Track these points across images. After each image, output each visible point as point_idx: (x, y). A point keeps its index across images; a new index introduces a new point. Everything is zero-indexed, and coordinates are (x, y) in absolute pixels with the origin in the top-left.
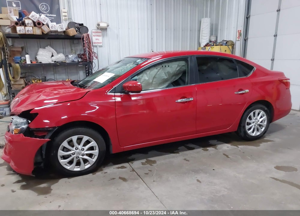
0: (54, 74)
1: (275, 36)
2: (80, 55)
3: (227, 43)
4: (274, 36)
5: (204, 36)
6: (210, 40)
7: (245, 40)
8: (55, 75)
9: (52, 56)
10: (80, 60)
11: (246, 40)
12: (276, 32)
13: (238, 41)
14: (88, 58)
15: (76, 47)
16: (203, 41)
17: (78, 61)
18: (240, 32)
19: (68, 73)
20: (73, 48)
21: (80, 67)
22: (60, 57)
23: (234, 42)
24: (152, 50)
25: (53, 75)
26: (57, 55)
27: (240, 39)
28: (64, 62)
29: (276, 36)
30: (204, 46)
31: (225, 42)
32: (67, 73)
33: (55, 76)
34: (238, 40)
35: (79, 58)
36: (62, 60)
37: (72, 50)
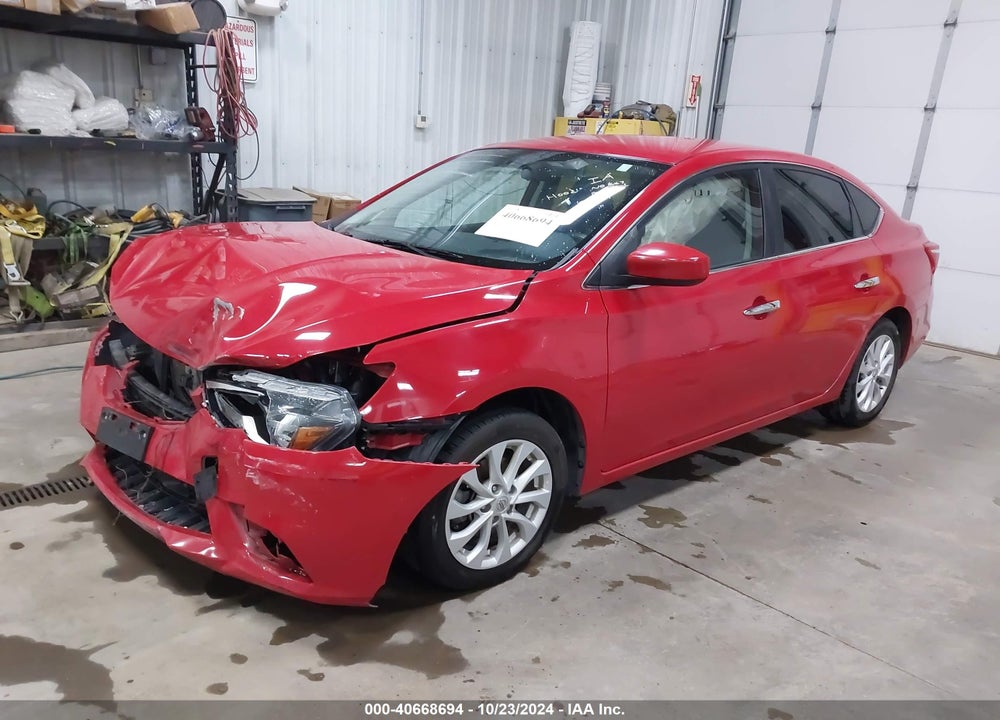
0: (65, 181)
1: (816, 108)
2: (196, 114)
3: (654, 113)
4: (813, 108)
5: (581, 83)
6: (594, 96)
7: (715, 110)
8: (71, 184)
9: (76, 107)
10: (195, 134)
11: (717, 109)
12: (819, 97)
13: (690, 111)
14: (217, 126)
15: (156, 79)
16: (576, 96)
17: (190, 135)
18: (698, 83)
19: (121, 180)
20: (145, 82)
21: (169, 160)
22: (109, 114)
23: (676, 110)
24: (419, 113)
25: (62, 186)
26: (96, 104)
27: (696, 104)
28: (127, 134)
29: (819, 107)
30: (579, 116)
31: (649, 109)
32: (119, 182)
33: (71, 190)
34: (687, 107)
35: (190, 123)
36: (118, 127)
37: (141, 87)
